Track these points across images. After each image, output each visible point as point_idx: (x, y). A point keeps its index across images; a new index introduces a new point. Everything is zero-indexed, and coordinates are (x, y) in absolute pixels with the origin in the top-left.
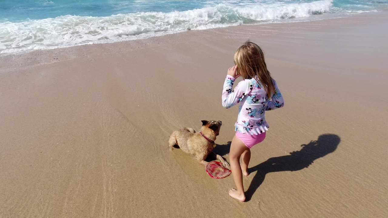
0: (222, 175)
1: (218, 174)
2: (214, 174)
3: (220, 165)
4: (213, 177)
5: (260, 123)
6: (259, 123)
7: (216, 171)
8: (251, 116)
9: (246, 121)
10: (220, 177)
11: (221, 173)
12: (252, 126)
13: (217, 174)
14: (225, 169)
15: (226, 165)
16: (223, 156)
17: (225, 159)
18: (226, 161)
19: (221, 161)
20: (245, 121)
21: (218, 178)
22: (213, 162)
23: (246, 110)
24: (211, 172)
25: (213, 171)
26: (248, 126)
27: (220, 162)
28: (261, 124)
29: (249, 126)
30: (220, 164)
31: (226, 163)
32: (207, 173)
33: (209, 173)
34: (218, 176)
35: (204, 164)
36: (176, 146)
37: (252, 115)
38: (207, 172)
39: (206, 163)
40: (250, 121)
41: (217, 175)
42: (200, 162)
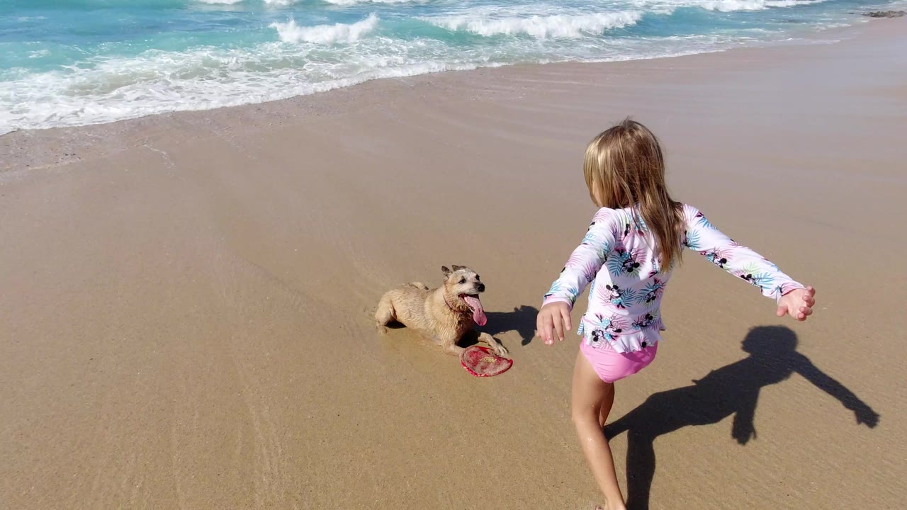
0: (495, 368)
1: (486, 368)
2: (478, 369)
3: (487, 353)
4: (476, 374)
5: (644, 324)
6: (642, 323)
7: (482, 364)
8: (618, 306)
9: (603, 315)
10: (492, 373)
11: (492, 366)
12: (619, 331)
13: (483, 368)
14: (499, 359)
15: (501, 350)
16: (496, 336)
17: (498, 341)
18: (502, 345)
19: (491, 344)
20: (601, 316)
21: (486, 375)
22: (472, 348)
23: (606, 289)
24: (473, 366)
25: (475, 364)
26: (608, 330)
27: (489, 347)
28: (646, 325)
29: (610, 330)
30: (489, 351)
31: (501, 348)
32: (465, 368)
33: (468, 368)
34: (487, 371)
35: (456, 351)
36: (394, 323)
37: (620, 303)
38: (465, 365)
39: (460, 350)
40: (614, 317)
41: (485, 370)
42: (447, 349)
